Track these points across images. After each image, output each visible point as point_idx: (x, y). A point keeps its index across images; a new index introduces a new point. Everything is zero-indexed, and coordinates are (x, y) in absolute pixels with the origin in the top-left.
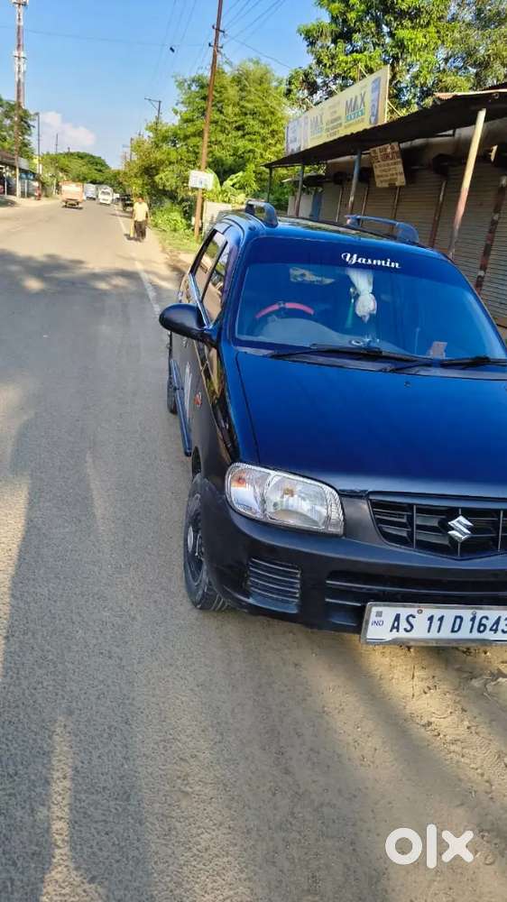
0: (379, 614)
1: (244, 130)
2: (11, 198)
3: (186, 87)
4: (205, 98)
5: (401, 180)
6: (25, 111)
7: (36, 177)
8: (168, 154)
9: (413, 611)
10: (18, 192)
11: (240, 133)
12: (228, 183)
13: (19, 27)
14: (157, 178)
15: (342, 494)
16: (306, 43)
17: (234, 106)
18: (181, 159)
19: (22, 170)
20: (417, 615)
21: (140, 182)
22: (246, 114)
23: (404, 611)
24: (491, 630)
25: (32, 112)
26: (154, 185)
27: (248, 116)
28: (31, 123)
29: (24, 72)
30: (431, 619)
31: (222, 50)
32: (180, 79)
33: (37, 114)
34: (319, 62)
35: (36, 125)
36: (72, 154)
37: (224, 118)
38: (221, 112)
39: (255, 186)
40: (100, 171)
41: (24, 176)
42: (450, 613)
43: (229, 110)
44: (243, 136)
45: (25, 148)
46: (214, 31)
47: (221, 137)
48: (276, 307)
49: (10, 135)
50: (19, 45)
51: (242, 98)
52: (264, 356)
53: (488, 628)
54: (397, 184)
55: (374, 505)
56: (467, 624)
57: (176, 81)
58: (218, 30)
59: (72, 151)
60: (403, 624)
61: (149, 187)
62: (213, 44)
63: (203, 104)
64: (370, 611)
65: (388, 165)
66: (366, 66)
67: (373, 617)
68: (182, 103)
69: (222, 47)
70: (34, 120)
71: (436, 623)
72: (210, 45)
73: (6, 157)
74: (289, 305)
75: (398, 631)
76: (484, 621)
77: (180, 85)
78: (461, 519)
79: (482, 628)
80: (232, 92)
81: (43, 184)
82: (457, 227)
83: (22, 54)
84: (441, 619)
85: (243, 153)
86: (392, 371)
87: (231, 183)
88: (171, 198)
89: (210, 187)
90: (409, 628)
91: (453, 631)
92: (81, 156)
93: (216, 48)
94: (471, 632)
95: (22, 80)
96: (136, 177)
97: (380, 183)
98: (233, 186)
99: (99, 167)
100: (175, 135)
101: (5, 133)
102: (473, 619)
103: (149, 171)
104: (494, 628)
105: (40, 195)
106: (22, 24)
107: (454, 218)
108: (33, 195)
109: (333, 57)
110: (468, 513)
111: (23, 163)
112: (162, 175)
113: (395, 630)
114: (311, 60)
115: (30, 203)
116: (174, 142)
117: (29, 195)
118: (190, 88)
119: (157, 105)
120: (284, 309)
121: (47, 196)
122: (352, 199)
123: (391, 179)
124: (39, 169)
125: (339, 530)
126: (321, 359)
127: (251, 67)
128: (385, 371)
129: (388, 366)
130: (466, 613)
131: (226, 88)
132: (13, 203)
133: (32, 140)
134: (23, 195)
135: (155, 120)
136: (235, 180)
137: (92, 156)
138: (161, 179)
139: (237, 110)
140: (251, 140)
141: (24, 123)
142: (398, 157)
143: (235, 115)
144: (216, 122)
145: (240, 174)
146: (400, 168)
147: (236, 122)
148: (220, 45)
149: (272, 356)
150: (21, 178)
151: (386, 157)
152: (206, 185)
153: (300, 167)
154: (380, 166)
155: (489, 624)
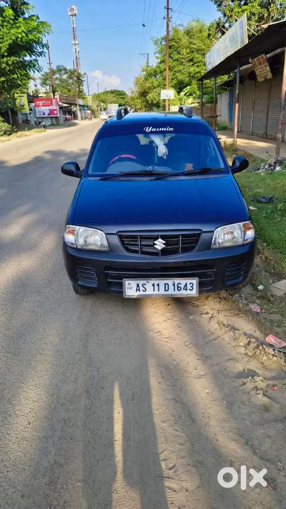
0: (129, 284)
1: (193, 61)
2: (76, 121)
3: (159, 43)
4: (170, 47)
5: (270, 76)
6: (79, 74)
7: (89, 108)
8: (153, 83)
9: (145, 282)
10: (79, 117)
11: (191, 63)
12: (182, 94)
13: (73, 28)
14: (147, 97)
15: (106, 234)
16: (216, 6)
17: (186, 48)
18: (160, 84)
19: (80, 105)
20: (146, 283)
21: (139, 101)
22: (193, 52)
23: (141, 282)
24: (184, 289)
25: (83, 74)
26: (147, 101)
27: (195, 52)
28: (83, 79)
29: (79, 52)
30: (153, 285)
31: (171, 20)
32: (155, 39)
33: (85, 74)
34: (225, 15)
35: (86, 80)
36: (108, 92)
37: (181, 56)
38: (179, 53)
39: (198, 93)
40: (123, 98)
41: (82, 108)
42: (162, 282)
43: (184, 51)
44: (193, 65)
45: (81, 94)
46: (166, 10)
47: (181, 67)
48: (117, 158)
49: (72, 88)
50: (74, 38)
51: (191, 43)
52: (98, 180)
53: (182, 288)
54: (268, 77)
55: (120, 237)
56: (171, 287)
57: (153, 41)
58: (168, 9)
59: (107, 90)
60: (142, 288)
61: (145, 103)
62: (166, 17)
63: (169, 51)
64: (125, 283)
65: (262, 68)
66: (250, 12)
67: (127, 286)
68: (158, 52)
69: (171, 18)
70: (84, 77)
71: (156, 287)
72: (164, 18)
73: (71, 100)
74: (122, 156)
75: (140, 291)
76: (179, 285)
77: (156, 43)
78: (160, 240)
79: (179, 289)
80: (185, 40)
81: (93, 111)
82: (283, 99)
83: (77, 42)
84: (158, 285)
85: (194, 74)
86: (155, 180)
87: (184, 93)
88: (157, 107)
89: (172, 98)
90: (144, 290)
91: (165, 290)
92: (112, 92)
93: (168, 19)
94: (174, 290)
95: (78, 56)
96: (137, 99)
97: (260, 79)
98: (185, 95)
99: (123, 96)
100: (155, 71)
101: (70, 88)
102: (174, 285)
103: (144, 94)
104: (185, 288)
105: (91, 117)
106: (75, 26)
107: (281, 94)
108: (88, 118)
109: (232, 10)
110: (163, 237)
111: (81, 102)
112: (150, 95)
113: (138, 291)
114: (220, 15)
115: (86, 122)
116: (155, 76)
117: (86, 118)
118: (161, 44)
119: (146, 56)
120: (121, 158)
121: (95, 117)
122: (237, 91)
123: (265, 76)
124: (90, 104)
125: (108, 250)
126: (123, 178)
127: (194, 24)
128: (152, 180)
129: (153, 178)
130: (170, 282)
131: (181, 40)
132: (75, 124)
133: (84, 88)
134: (82, 119)
135: (146, 64)
136: (186, 91)
137: (119, 91)
138: (150, 97)
139: (188, 50)
140: (198, 66)
141: (79, 80)
142: (266, 62)
143: (187, 54)
144: (177, 60)
145: (189, 87)
146: (268, 68)
147: (188, 57)
148: (170, 17)
149: (100, 180)
150: (81, 110)
151: (260, 64)
152: (170, 97)
153: (214, 79)
154: (258, 69)
155: (182, 286)
